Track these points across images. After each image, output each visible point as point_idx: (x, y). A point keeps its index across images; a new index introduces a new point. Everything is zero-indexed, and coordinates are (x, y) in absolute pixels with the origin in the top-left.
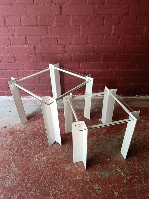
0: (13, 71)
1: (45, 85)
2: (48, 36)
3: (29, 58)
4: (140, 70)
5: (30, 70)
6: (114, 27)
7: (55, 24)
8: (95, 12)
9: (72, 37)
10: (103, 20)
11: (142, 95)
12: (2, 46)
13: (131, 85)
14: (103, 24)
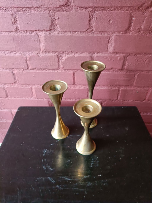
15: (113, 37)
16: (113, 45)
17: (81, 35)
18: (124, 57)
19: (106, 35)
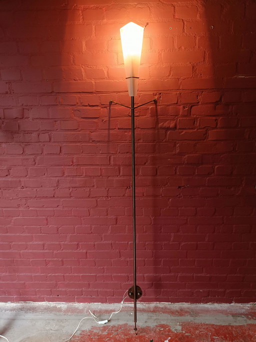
0: (60, 274)
1: (96, 290)
2: (102, 242)
3: (79, 262)
4: (208, 275)
5: (79, 274)
6: (172, 234)
7: (109, 232)
8: (151, 223)
9: (128, 243)
10: (161, 229)
11: (217, 302)
12: (51, 251)
13: (201, 291)
14: (161, 232)
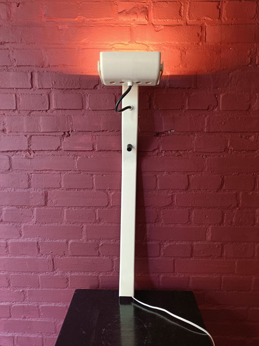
15: (210, 228)
16: (210, 235)
17: (182, 227)
18: (222, 245)
19: (203, 226)
